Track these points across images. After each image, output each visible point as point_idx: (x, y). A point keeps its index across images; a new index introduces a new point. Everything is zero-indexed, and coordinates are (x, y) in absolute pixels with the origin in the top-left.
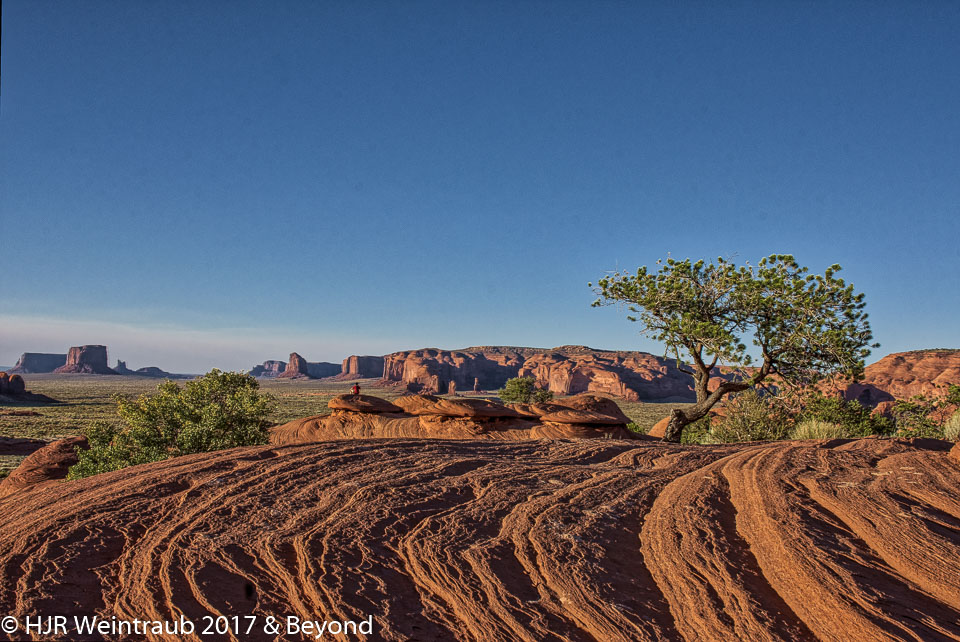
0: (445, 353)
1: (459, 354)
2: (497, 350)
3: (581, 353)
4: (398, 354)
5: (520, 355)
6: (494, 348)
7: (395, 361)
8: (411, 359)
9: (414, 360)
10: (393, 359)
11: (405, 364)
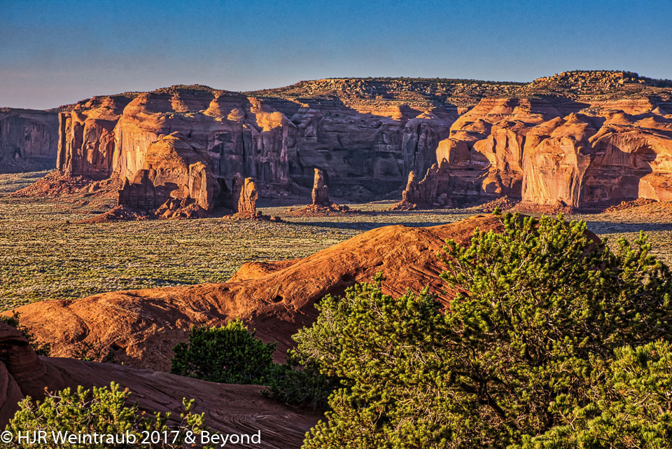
1: (271, 101)
2: (377, 87)
3: (616, 93)
4: (96, 102)
6: (371, 81)
7: (88, 124)
8: (134, 117)
9: (141, 120)
10: (83, 117)
11: (117, 130)
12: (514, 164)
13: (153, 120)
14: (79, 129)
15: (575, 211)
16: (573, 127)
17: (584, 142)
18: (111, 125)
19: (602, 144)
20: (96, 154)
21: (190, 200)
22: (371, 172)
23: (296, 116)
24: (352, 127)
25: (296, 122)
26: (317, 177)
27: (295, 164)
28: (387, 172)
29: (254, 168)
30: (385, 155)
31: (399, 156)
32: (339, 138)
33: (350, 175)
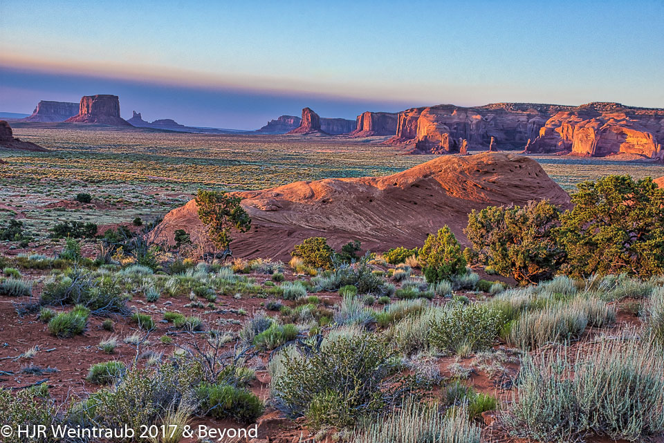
2: (519, 107)
4: (412, 110)
5: (544, 112)
7: (408, 118)
8: (425, 116)
9: (428, 117)
10: (406, 116)
11: (418, 121)
12: (570, 137)
13: (432, 117)
14: (405, 120)
15: (593, 156)
16: (594, 123)
17: (598, 129)
18: (417, 119)
19: (605, 130)
20: (411, 129)
21: (442, 147)
22: (514, 139)
23: (487, 117)
24: (508, 122)
25: (486, 119)
26: (492, 140)
27: (485, 135)
28: (521, 139)
29: (469, 136)
30: (520, 132)
31: (526, 133)
32: (503, 126)
33: (507, 140)
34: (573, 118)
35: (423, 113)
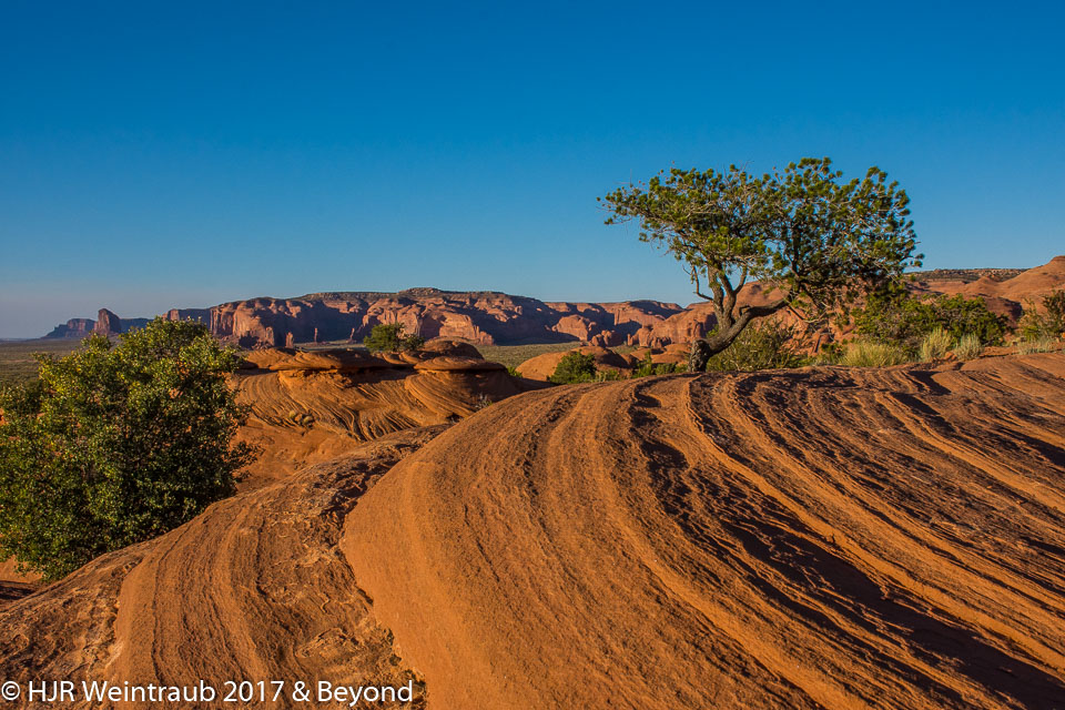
0: (279, 302)
1: (295, 303)
2: (337, 296)
4: (226, 305)
5: (363, 300)
6: (334, 294)
7: (223, 314)
8: (241, 311)
9: (244, 312)
10: (221, 311)
11: (234, 316)
16: (415, 309)
17: (420, 315)
18: (232, 314)
20: (227, 326)
21: (267, 342)
22: (336, 329)
23: (306, 308)
24: (328, 312)
26: (316, 332)
27: (308, 327)
28: (345, 329)
29: (292, 329)
32: (323, 317)
33: (330, 330)
34: (394, 305)
35: (239, 307)
